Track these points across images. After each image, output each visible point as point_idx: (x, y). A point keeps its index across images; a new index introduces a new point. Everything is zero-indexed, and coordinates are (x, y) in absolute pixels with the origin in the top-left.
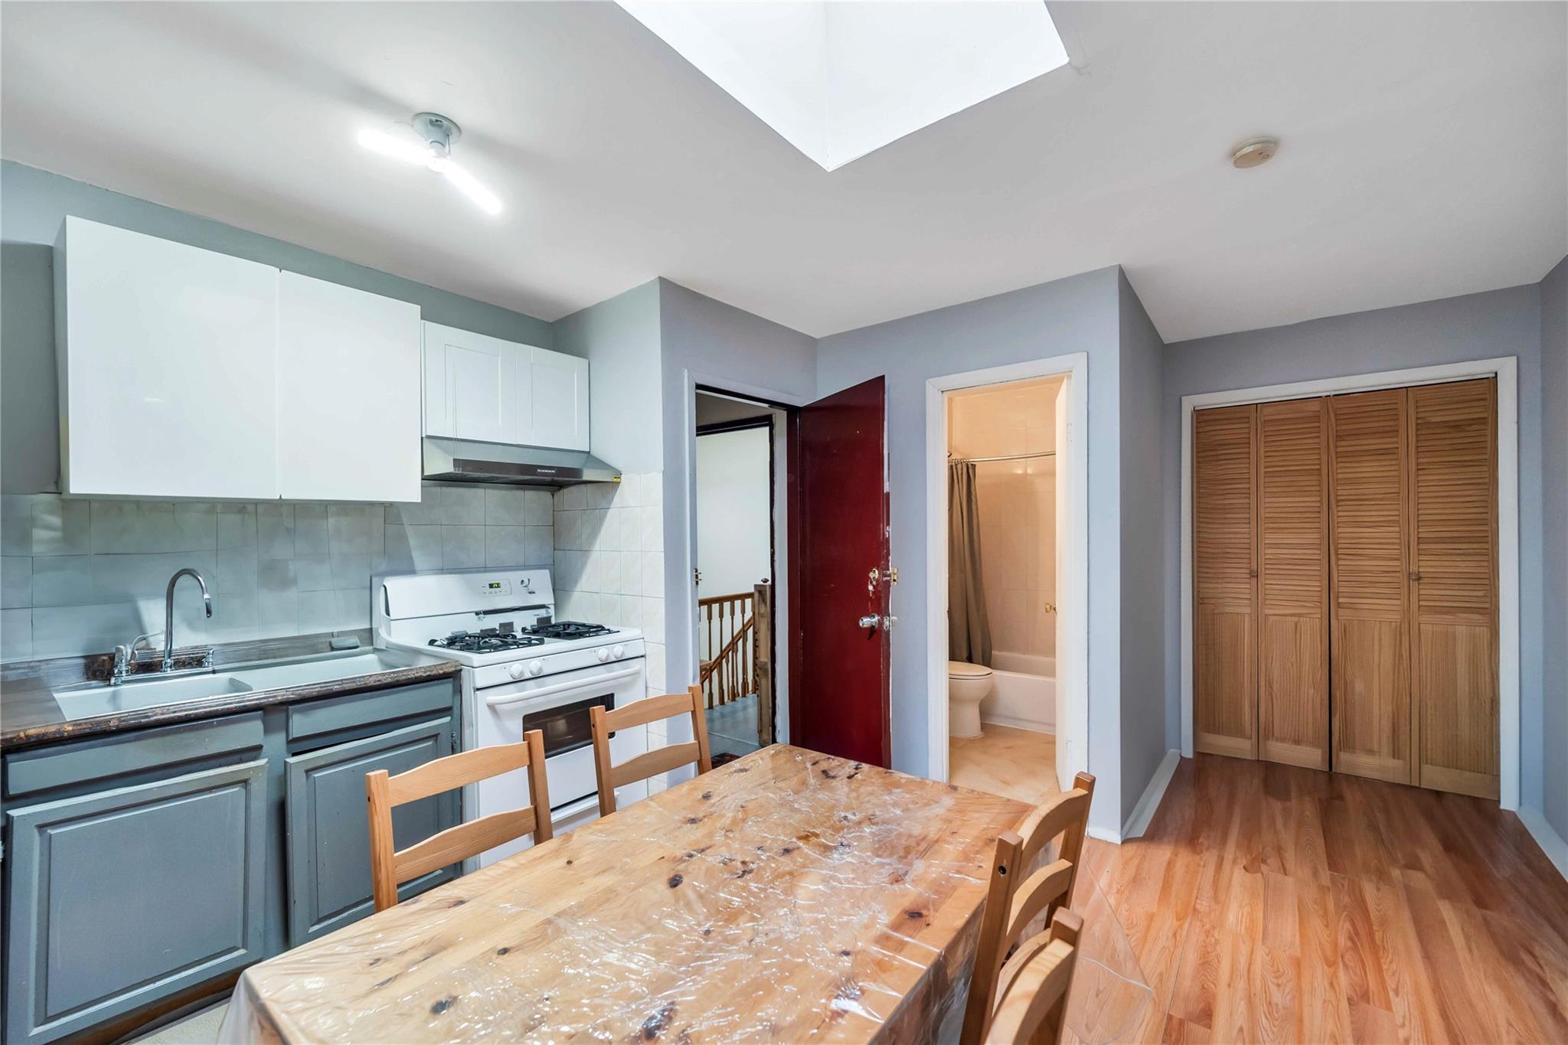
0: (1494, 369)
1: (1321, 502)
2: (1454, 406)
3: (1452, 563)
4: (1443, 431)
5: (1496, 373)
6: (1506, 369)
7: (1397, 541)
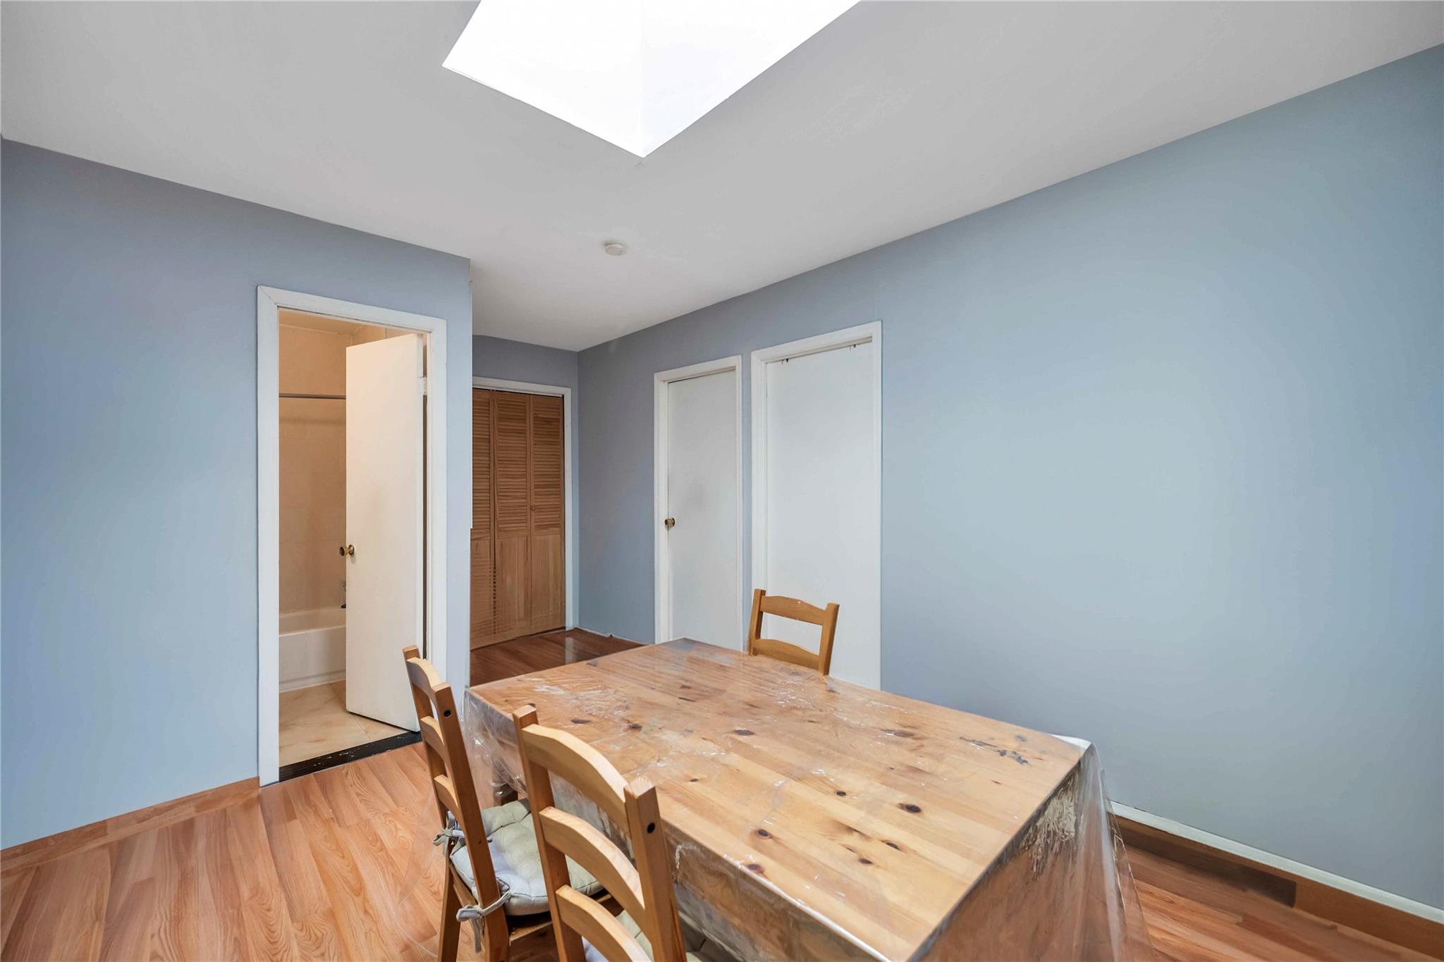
0: (562, 393)
1: (489, 461)
2: (547, 410)
3: (546, 500)
4: (542, 423)
5: (563, 396)
6: (567, 393)
7: (525, 487)
